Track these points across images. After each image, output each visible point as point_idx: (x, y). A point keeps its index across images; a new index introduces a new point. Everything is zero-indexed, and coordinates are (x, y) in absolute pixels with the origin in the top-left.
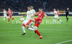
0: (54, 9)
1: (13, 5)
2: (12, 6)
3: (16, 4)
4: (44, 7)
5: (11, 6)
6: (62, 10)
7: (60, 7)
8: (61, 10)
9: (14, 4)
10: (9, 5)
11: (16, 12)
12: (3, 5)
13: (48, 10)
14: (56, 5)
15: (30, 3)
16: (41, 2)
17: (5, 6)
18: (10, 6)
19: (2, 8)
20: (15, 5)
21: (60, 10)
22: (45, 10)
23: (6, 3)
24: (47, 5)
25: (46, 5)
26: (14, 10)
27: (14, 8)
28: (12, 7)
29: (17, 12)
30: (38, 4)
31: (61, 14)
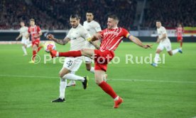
0: (157, 23)
1: (52, 9)
2: (49, 12)
3: (58, 6)
4: (139, 16)
5: (45, 12)
6: (190, 24)
7: (184, 18)
8: (189, 26)
9: (54, 7)
10: (41, 9)
11: (59, 29)
12: (24, 8)
13: (150, 25)
14: (174, 11)
15: (100, 3)
16: (130, 2)
17: (28, 12)
18: (43, 11)
19: (19, 17)
20: (58, 11)
21: (184, 25)
22: (141, 26)
23: (31, 4)
24: (149, 11)
25: (145, 10)
26: (53, 24)
27: (55, 17)
28: (50, 15)
29: (63, 29)
30: (123, 8)
31: (188, 35)
